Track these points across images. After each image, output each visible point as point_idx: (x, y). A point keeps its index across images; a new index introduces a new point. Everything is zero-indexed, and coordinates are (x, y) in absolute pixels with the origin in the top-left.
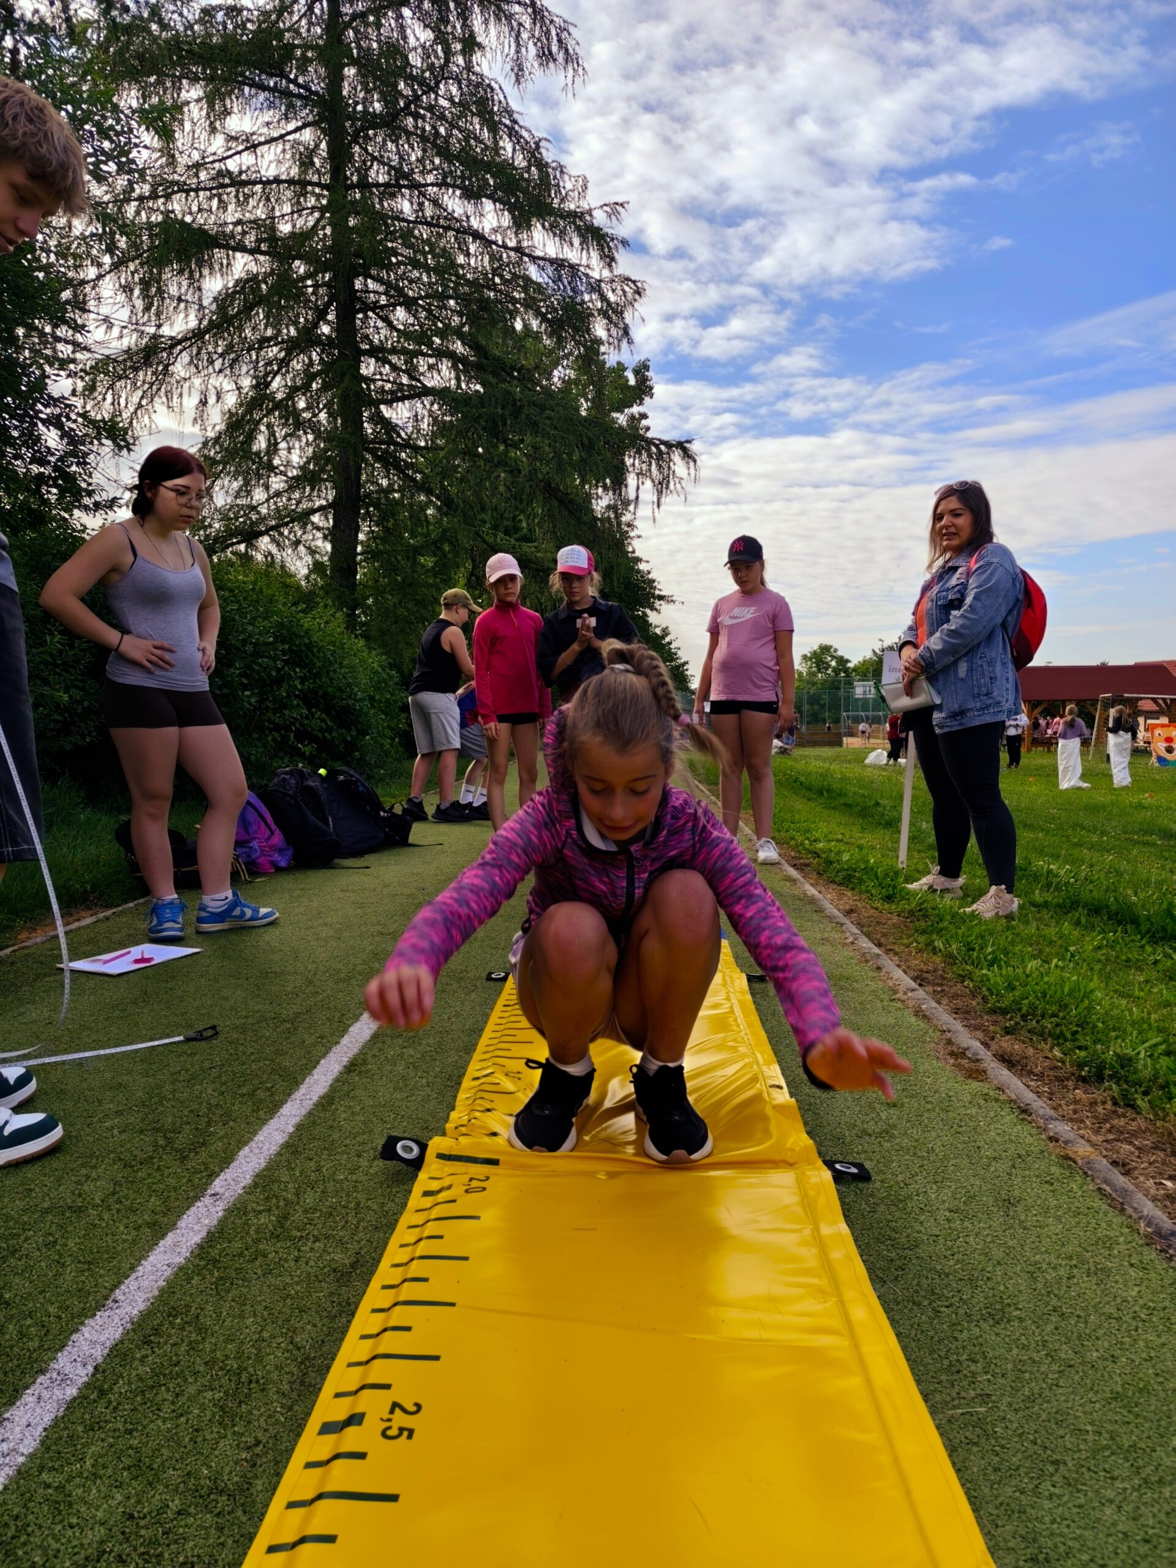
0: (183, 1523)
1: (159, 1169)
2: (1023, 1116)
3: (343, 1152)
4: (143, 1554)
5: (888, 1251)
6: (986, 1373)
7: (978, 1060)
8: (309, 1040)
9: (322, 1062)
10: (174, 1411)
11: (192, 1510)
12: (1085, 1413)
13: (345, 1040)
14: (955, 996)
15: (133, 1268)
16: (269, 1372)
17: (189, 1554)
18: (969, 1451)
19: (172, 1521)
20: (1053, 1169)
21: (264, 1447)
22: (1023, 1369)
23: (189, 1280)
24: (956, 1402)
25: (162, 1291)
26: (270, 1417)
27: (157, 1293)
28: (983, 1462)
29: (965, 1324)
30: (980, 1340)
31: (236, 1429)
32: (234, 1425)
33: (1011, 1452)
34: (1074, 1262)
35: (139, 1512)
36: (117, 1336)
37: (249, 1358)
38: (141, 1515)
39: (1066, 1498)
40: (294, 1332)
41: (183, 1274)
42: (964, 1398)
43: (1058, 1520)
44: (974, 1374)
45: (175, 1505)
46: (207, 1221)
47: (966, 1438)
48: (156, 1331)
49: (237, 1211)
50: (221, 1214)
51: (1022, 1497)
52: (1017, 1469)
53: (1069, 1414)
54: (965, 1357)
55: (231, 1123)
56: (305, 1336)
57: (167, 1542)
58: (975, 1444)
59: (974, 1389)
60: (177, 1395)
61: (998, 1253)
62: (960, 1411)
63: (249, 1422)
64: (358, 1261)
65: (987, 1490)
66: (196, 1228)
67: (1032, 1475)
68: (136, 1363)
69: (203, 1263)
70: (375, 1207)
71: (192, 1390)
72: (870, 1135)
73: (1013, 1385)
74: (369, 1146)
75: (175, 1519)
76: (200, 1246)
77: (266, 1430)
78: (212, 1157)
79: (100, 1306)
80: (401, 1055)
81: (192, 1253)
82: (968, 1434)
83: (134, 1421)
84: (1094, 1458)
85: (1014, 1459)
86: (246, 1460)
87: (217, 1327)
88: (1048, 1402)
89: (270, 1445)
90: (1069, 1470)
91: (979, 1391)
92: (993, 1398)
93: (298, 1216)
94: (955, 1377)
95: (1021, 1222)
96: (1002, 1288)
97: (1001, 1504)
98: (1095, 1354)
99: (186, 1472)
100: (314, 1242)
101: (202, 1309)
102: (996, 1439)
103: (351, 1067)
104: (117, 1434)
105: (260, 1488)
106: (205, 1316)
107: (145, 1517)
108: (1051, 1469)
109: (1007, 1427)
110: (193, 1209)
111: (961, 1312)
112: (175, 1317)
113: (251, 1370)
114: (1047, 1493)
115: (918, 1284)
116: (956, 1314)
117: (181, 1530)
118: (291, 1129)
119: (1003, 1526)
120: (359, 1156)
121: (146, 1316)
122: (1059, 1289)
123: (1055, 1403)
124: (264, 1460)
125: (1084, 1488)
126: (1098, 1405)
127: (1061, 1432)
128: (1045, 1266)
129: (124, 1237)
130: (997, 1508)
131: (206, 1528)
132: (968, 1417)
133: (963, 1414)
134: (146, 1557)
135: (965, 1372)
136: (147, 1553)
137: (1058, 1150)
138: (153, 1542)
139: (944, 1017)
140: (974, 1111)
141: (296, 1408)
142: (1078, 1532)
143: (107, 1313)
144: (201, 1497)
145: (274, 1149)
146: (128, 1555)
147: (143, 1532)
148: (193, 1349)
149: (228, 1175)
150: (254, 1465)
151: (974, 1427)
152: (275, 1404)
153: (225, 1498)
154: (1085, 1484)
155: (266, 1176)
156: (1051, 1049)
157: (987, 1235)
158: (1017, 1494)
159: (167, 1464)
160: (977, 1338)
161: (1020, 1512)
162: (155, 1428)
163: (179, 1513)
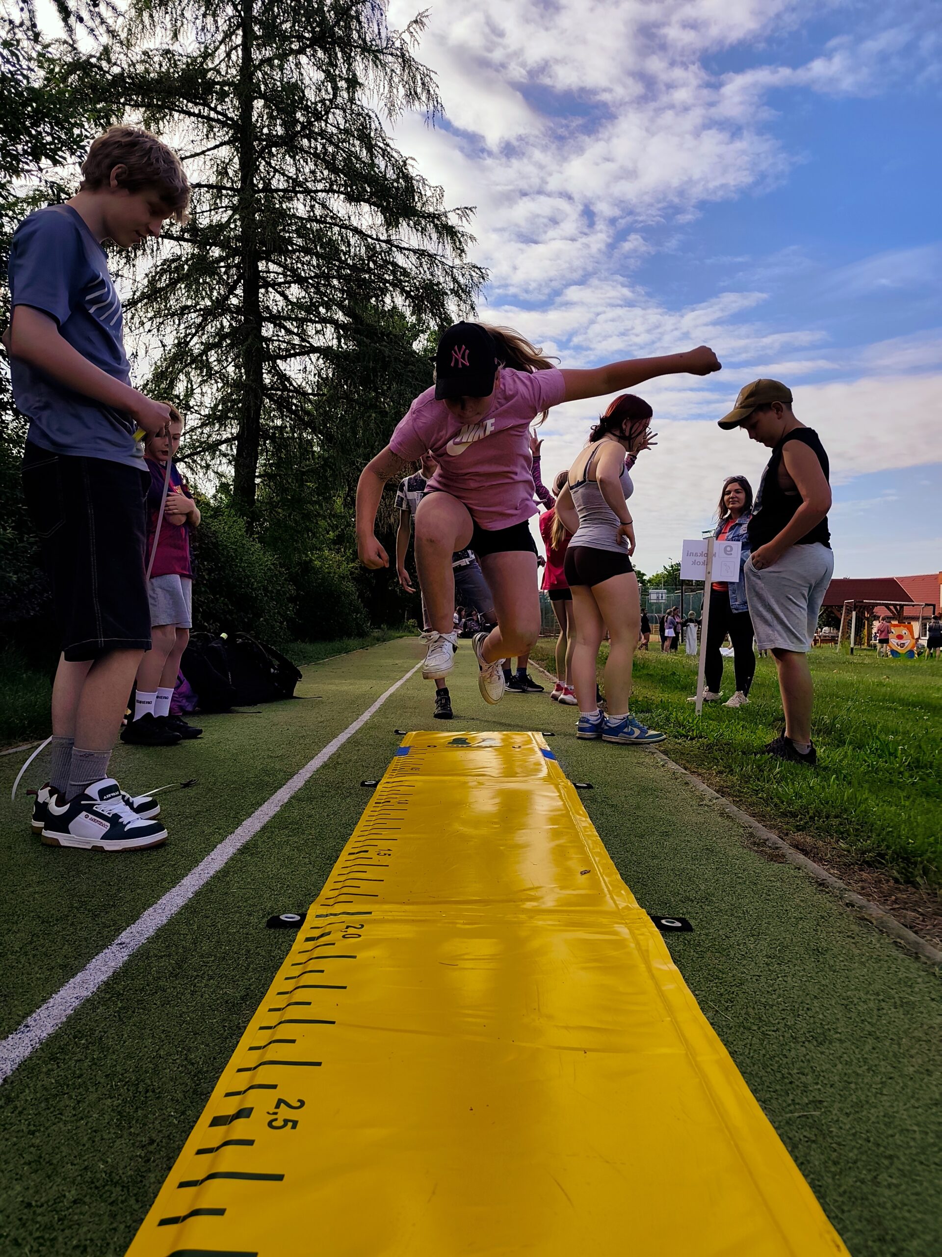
0: (78, 1211)
1: (72, 924)
2: (821, 888)
3: (236, 912)
4: (38, 1238)
5: (717, 987)
6: (817, 1084)
7: (777, 848)
8: (207, 831)
9: (219, 846)
10: (75, 1115)
11: (87, 1199)
12: (909, 1116)
13: (239, 831)
14: (752, 804)
15: (45, 1000)
16: (164, 1083)
17: (83, 1238)
18: (809, 1147)
19: (68, 1209)
20: (853, 927)
21: (158, 1145)
22: (849, 1080)
23: (94, 1009)
24: (792, 1107)
25: (69, 1018)
26: (164, 1120)
27: (65, 1020)
28: (822, 1157)
29: (793, 1045)
30: (808, 1057)
31: (132, 1130)
32: (131, 1127)
33: (847, 1148)
34: (881, 997)
35: (36, 1201)
36: (27, 1054)
37: (147, 1072)
38: (39, 1203)
39: (903, 1187)
40: (189, 1050)
41: (89, 1004)
42: (798, 1104)
43: (899, 1205)
44: (805, 1086)
45: (72, 1194)
46: (113, 964)
47: (805, 1136)
48: (62, 1049)
49: (141, 956)
50: (126, 958)
51: (863, 1186)
52: (855, 1162)
53: (895, 1117)
54: (795, 1071)
55: (139, 891)
56: (199, 1053)
57: (61, 1227)
58: (814, 1141)
59: (807, 1097)
60: (79, 1102)
61: (814, 990)
62: (796, 1114)
63: (144, 1125)
64: (248, 995)
65: (830, 1181)
66: (103, 969)
67: (869, 1167)
68: (42, 1075)
69: (108, 996)
70: (264, 953)
71: (93, 1097)
72: (692, 901)
73: (842, 1093)
74: (258, 907)
75: (71, 1207)
76: (106, 983)
77: (159, 1132)
78: (120, 915)
79: (12, 1030)
80: (287, 842)
81: (99, 988)
82: (805, 1134)
83: (37, 1123)
84: (924, 1154)
85: (851, 1155)
86: (140, 1156)
87: (119, 1047)
88: (875, 1107)
89: (164, 1144)
90: (903, 1164)
91: (811, 1098)
92: (825, 1104)
93: (195, 960)
94: (789, 1086)
95: (831, 967)
96: (821, 1016)
97: (845, 1192)
98: (911, 1069)
99: (83, 1167)
100: (209, 980)
101: (105, 1032)
102: (832, 1138)
103: (245, 850)
104: (21, 1134)
105: (152, 1180)
106: (108, 1037)
107: (42, 1206)
108: (886, 1162)
109: (841, 1128)
110: (100, 955)
111: (786, 1035)
112: (80, 1039)
113: (148, 1081)
114: (885, 1183)
115: (747, 1013)
116: (783, 1036)
117: (76, 1217)
118: (191, 895)
119: (849, 1211)
120: (250, 915)
121: (53, 1038)
122: (871, 1018)
123: (881, 1108)
124: (157, 1156)
125: (918, 1178)
126: (920, 1110)
127: (890, 1132)
128: (856, 1001)
129: (38, 975)
130: (840, 1195)
131: (100, 1215)
132: (803, 1119)
133: (799, 1117)
134: (41, 1241)
135: (797, 1083)
136: (42, 1237)
137: (854, 913)
138: (50, 1227)
139: (745, 817)
140: (778, 884)
141: (189, 1112)
142: (919, 1216)
143: (19, 1036)
144: (97, 1188)
145: (175, 910)
146: (24, 1239)
147: (39, 1219)
148: (96, 1064)
149: (134, 928)
150: (148, 1160)
151: (810, 1128)
152: (169, 1110)
153: (119, 1189)
154: (919, 1175)
155: (168, 930)
156: (837, 841)
157: (803, 976)
158: (858, 1184)
159: (66, 1160)
160: (804, 1056)
161: (862, 1199)
162: (56, 1129)
163: (75, 1202)
